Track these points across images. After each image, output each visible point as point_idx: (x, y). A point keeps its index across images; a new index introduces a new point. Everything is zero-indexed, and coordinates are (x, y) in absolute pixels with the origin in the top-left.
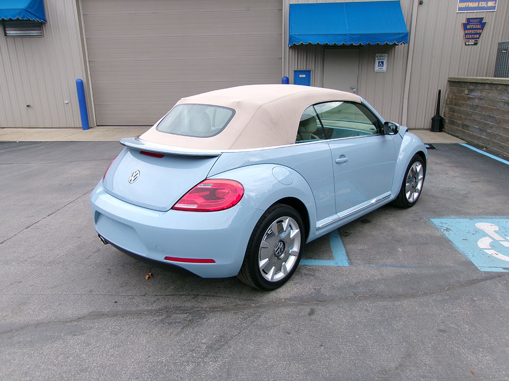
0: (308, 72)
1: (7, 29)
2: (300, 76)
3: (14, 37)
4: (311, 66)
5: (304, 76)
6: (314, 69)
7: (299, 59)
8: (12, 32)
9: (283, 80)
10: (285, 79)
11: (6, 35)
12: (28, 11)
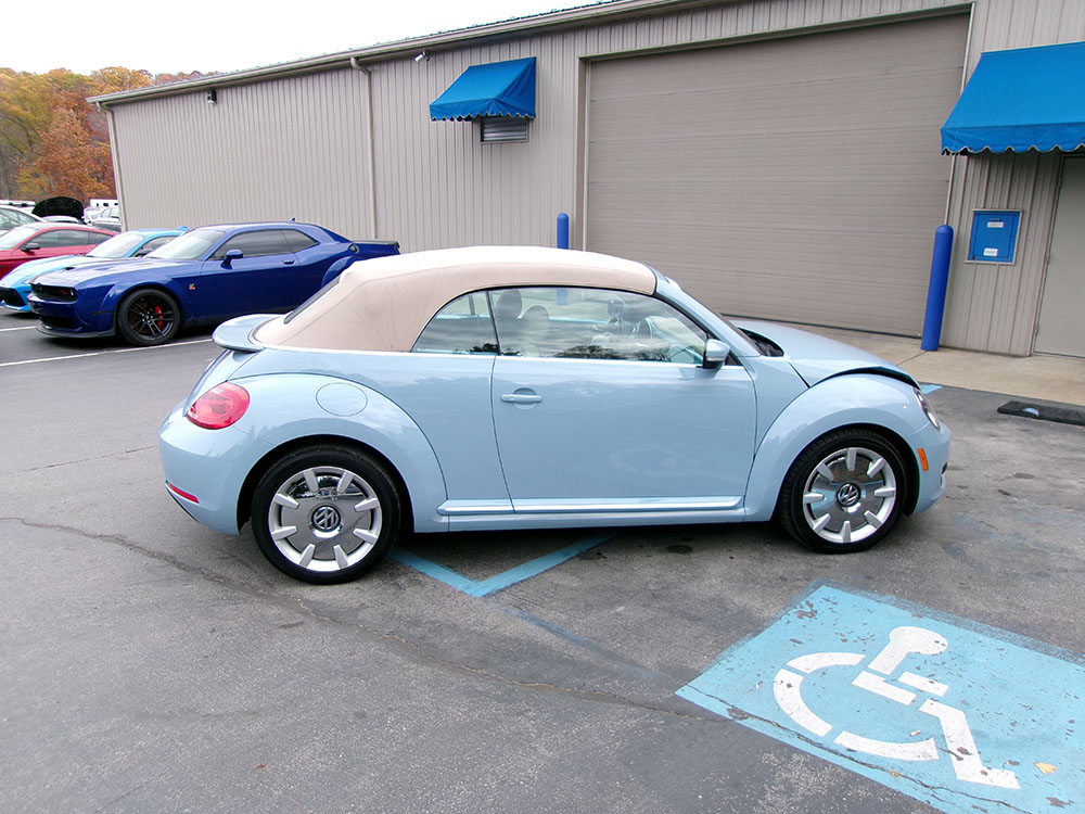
0: (1011, 217)
1: (485, 131)
2: (990, 225)
3: (492, 142)
4: (1020, 202)
5: (1000, 225)
6: (1028, 209)
7: (992, 185)
8: (491, 135)
9: (937, 235)
10: (942, 230)
11: (482, 140)
12: (500, 102)
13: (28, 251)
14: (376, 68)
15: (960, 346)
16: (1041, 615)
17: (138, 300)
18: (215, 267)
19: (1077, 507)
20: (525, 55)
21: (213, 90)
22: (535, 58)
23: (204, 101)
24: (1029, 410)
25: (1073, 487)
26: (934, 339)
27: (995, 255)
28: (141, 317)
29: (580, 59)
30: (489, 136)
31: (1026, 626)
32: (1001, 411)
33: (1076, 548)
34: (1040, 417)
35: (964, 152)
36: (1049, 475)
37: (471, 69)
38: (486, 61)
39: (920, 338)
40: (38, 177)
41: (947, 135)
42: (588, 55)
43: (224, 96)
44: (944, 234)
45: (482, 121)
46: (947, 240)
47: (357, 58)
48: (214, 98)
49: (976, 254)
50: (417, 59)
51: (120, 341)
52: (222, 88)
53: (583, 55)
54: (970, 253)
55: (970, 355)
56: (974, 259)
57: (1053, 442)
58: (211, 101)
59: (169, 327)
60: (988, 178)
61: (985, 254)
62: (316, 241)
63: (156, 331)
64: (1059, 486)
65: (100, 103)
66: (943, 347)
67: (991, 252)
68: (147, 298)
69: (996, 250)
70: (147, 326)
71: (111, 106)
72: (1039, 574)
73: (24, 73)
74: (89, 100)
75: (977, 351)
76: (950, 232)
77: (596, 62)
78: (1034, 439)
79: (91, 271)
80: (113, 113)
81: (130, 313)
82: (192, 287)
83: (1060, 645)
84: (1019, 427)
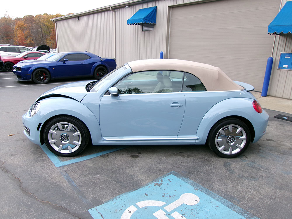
1: (143, 28)
2: (286, 57)
3: (145, 31)
5: (289, 58)
7: (287, 44)
8: (145, 29)
9: (268, 60)
10: (270, 59)
11: (142, 30)
12: (146, 19)
13: (25, 58)
14: (117, 10)
15: (274, 96)
16: (242, 193)
17: (38, 72)
18: (61, 64)
19: (282, 152)
20: (154, 6)
21: (78, 17)
22: (157, 7)
23: (76, 20)
24: (285, 118)
25: (285, 145)
26: (265, 93)
27: (287, 67)
28: (39, 76)
29: (168, 6)
30: (144, 29)
31: (233, 198)
32: (275, 117)
33: (272, 168)
34: (288, 120)
35: (275, 33)
36: (279, 141)
37: (140, 10)
38: (144, 8)
39: (261, 92)
40: (51, 41)
41: (270, 28)
42: (171, 5)
43: (81, 18)
44: (270, 60)
45: (143, 25)
46: (271, 62)
47: (111, 7)
48: (79, 19)
49: (280, 67)
50: (126, 7)
51: (32, 82)
52: (81, 16)
53: (169, 5)
54: (279, 66)
55: (276, 99)
56: (280, 68)
57: (288, 129)
58: (78, 20)
59: (47, 79)
60: (286, 42)
61: (283, 67)
62: (90, 57)
63: (43, 81)
64: (280, 145)
65: (53, 20)
66: (268, 95)
67: (285, 66)
68: (41, 71)
69: (287, 66)
70: (41, 79)
71: (56, 21)
72: (252, 177)
73: (50, 15)
74: (51, 20)
75: (279, 98)
76: (272, 59)
77: (173, 7)
78: (282, 127)
79: (27, 63)
80: (56, 23)
81: (36, 75)
82: (53, 69)
83: (241, 207)
84: (279, 123)
